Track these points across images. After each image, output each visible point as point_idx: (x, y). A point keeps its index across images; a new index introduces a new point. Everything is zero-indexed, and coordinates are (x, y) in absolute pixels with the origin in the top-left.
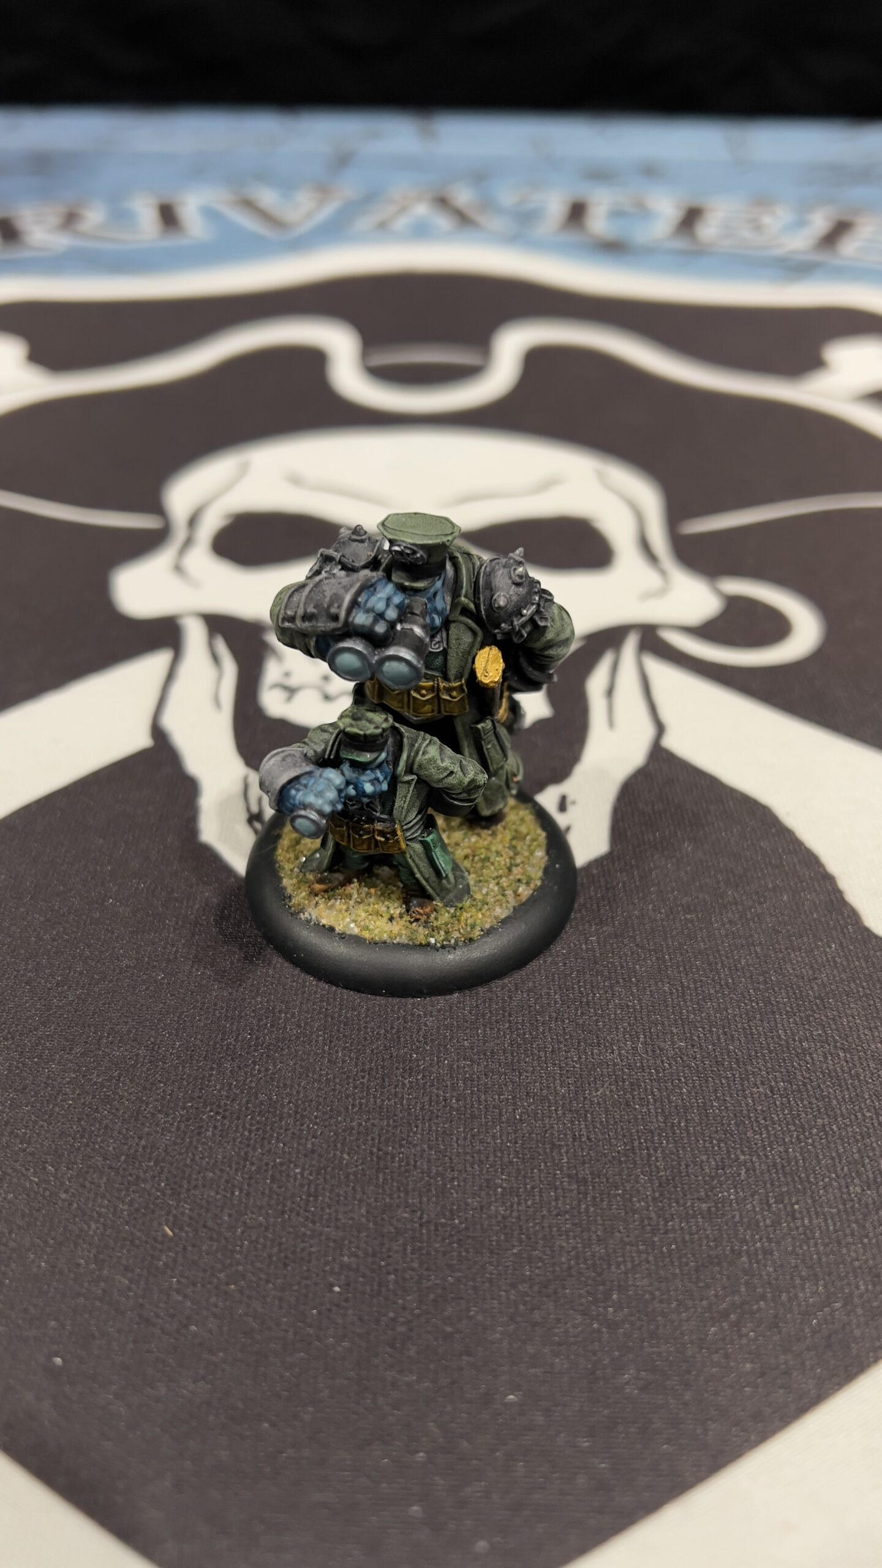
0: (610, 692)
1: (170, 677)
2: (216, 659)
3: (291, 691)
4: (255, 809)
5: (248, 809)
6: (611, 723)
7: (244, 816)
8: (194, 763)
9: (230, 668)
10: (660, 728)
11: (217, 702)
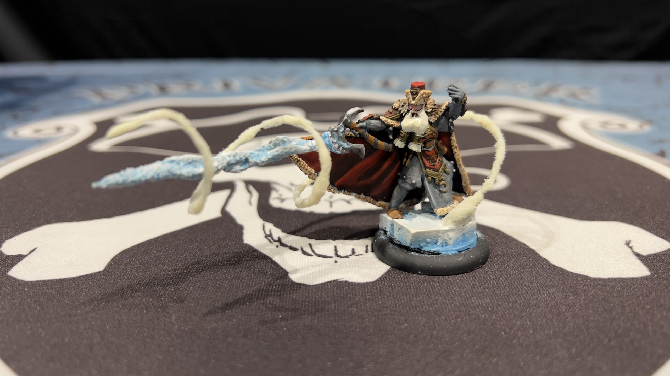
1: (230, 196)
2: (249, 192)
3: (282, 200)
4: (268, 233)
5: (265, 233)
7: (265, 235)
8: (239, 221)
9: (256, 195)
11: (250, 203)
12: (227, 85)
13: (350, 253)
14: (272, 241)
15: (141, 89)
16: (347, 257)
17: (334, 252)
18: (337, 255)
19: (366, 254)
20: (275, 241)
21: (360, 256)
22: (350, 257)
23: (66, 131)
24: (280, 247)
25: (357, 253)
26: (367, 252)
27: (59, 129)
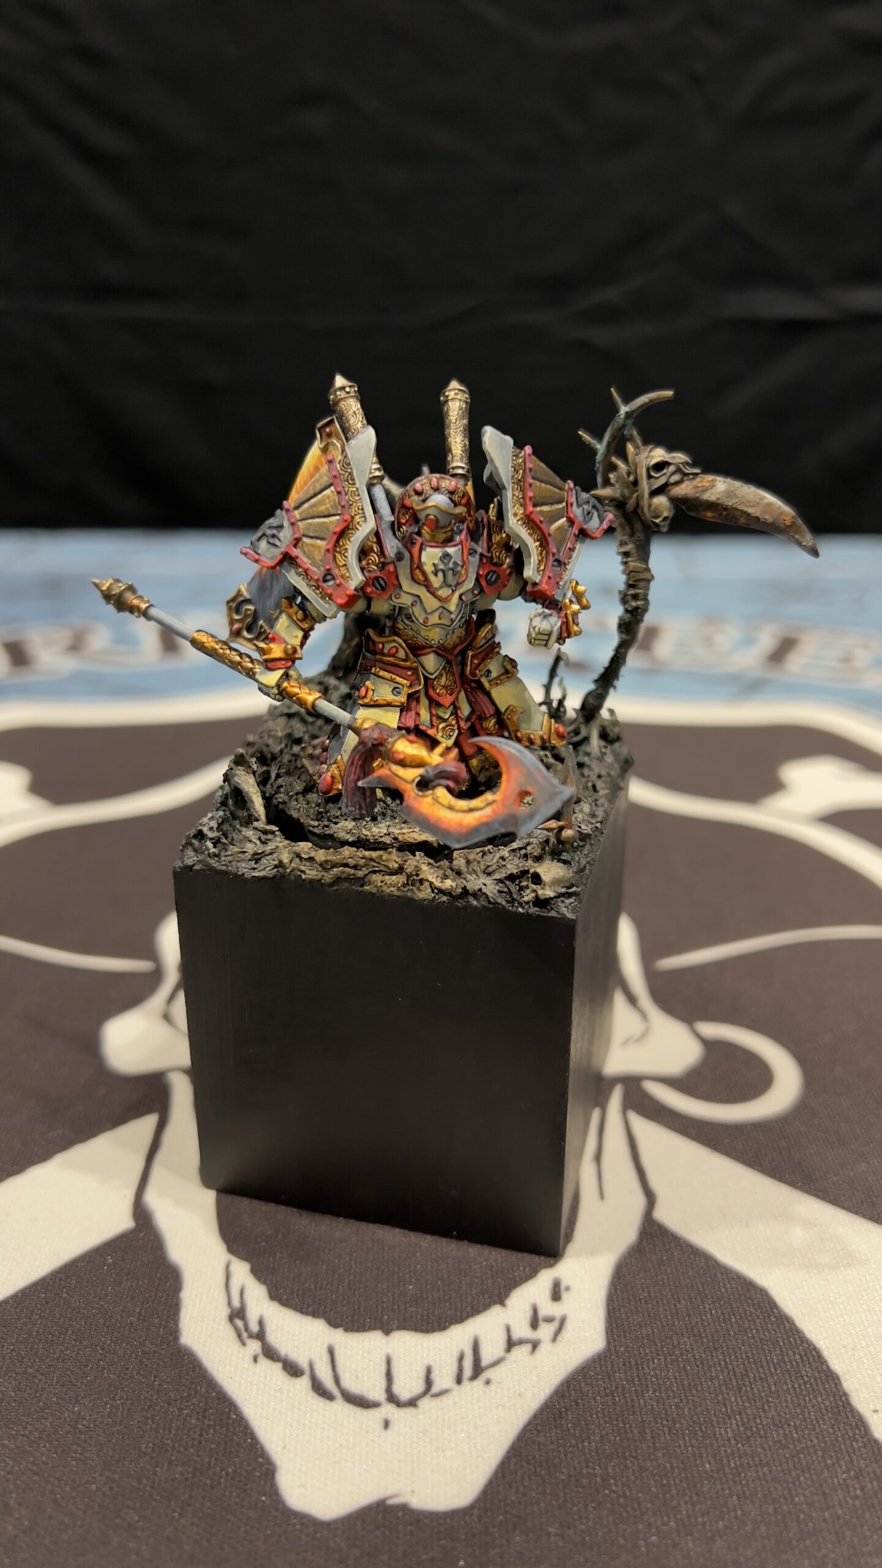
0: (599, 1156)
1: (156, 1143)
4: (236, 1302)
5: (229, 1304)
6: (602, 1194)
7: (228, 1313)
8: (174, 1250)
10: (651, 1198)
13: (419, 1387)
14: (245, 1335)
16: (412, 1403)
17: (382, 1383)
18: (392, 1398)
19: (456, 1386)
20: (251, 1336)
21: (444, 1398)
22: (420, 1403)
24: (264, 1362)
25: (435, 1389)
26: (459, 1381)
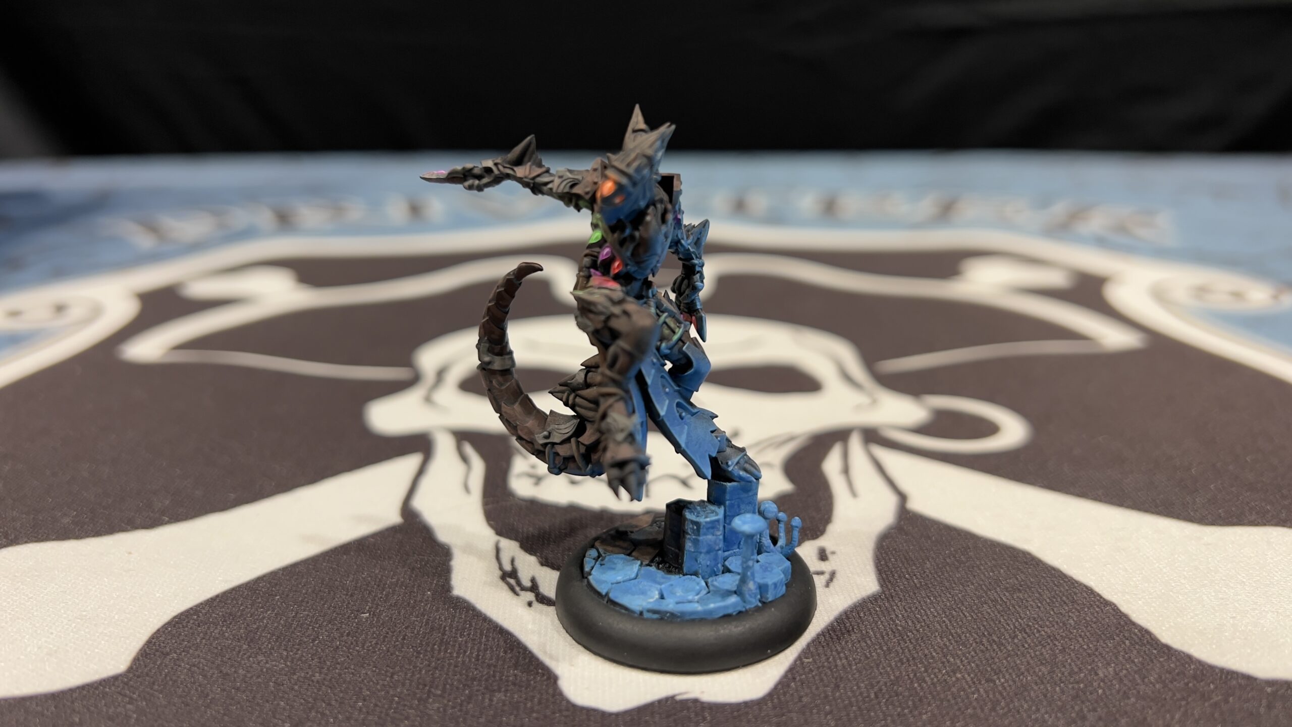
0: (846, 470)
1: (421, 472)
2: (464, 459)
5: (501, 568)
6: (854, 494)
7: (499, 573)
9: (478, 466)
10: (903, 497)
11: (467, 489)
12: (415, 210)
14: (517, 589)
15: (240, 217)
20: (523, 589)
23: (75, 313)
24: (537, 606)
27: (60, 309)
